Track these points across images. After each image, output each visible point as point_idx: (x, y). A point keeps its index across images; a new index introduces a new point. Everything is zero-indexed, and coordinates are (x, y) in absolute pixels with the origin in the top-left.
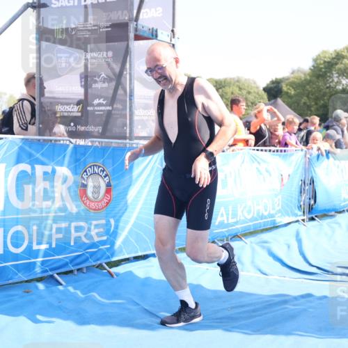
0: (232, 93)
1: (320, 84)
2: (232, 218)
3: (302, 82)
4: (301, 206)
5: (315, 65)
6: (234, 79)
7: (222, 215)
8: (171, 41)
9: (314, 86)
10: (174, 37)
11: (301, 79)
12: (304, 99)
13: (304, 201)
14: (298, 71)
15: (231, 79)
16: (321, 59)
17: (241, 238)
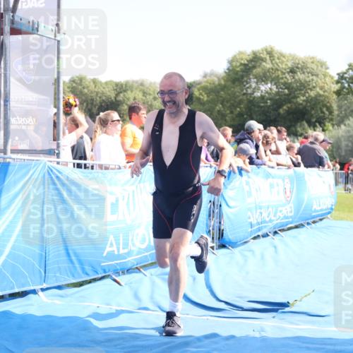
0: (135, 99)
1: (236, 90)
2: (123, 249)
3: (215, 87)
4: (209, 231)
5: (231, 68)
6: (137, 82)
7: (112, 244)
8: (55, 37)
9: (230, 92)
10: (59, 32)
11: (214, 84)
12: (219, 107)
13: (213, 226)
14: (212, 74)
15: (133, 82)
16: (237, 61)
17: (139, 270)
